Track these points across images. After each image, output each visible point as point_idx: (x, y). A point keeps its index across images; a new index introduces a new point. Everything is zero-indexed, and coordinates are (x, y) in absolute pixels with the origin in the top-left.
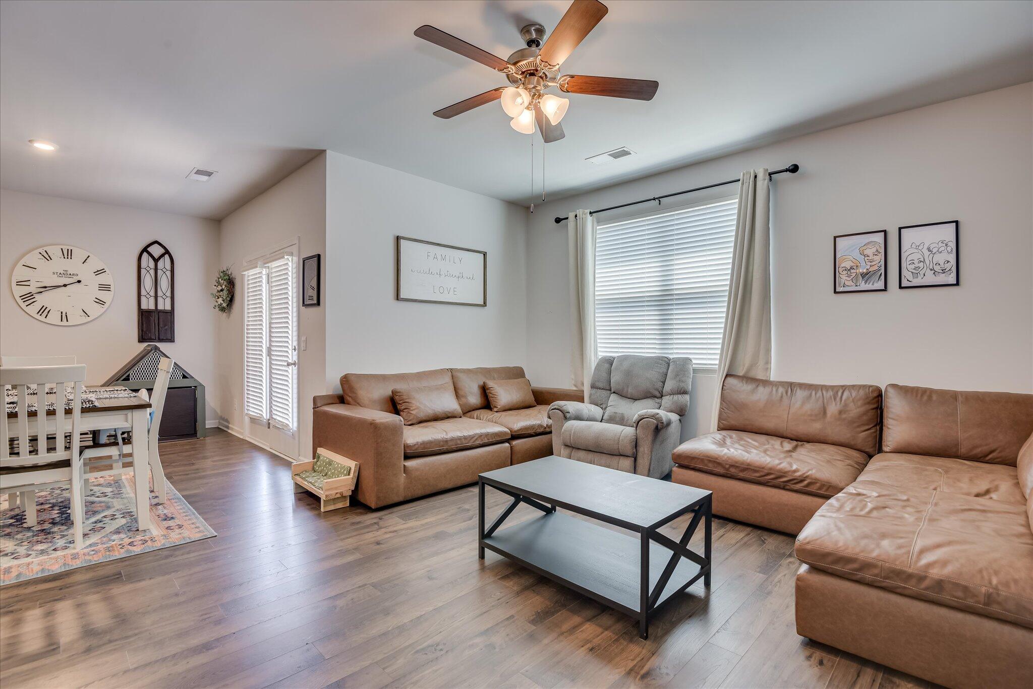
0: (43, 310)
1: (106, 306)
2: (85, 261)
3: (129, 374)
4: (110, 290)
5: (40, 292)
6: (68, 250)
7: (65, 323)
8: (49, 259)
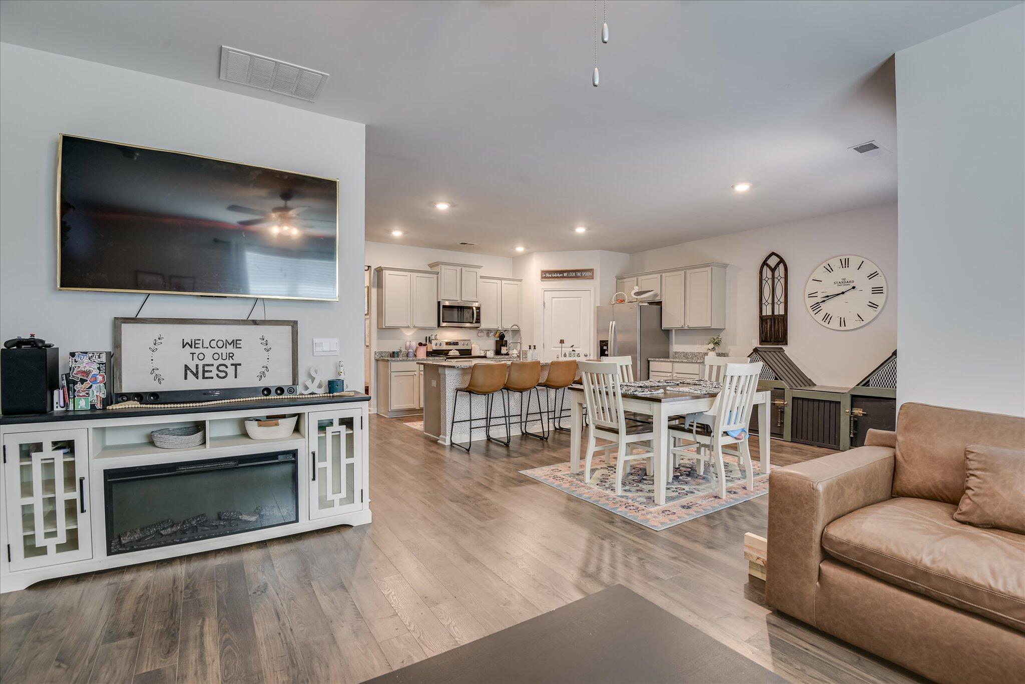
0: (827, 317)
1: (879, 309)
2: (859, 267)
3: (869, 380)
4: (882, 293)
5: (824, 301)
6: (845, 259)
7: (843, 328)
8: (831, 271)
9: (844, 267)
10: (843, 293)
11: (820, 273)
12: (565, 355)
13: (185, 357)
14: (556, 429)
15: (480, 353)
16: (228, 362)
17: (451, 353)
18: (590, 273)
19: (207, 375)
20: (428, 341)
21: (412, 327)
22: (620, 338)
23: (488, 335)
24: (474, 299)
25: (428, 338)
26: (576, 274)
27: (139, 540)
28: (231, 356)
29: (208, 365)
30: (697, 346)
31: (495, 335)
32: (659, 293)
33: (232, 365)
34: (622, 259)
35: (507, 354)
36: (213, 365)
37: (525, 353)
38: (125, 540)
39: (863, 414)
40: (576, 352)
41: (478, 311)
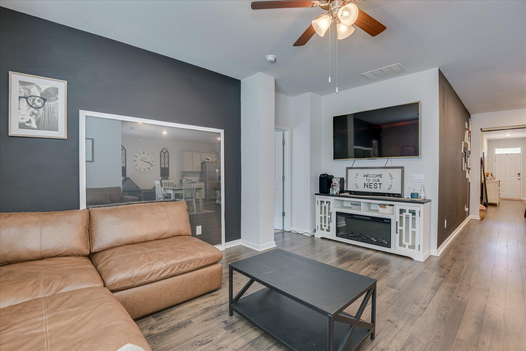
7: (145, 172)
13: (364, 180)
16: (378, 183)
19: (371, 187)
27: (343, 235)
28: (378, 180)
29: (371, 183)
33: (379, 184)
36: (373, 183)
38: (340, 233)
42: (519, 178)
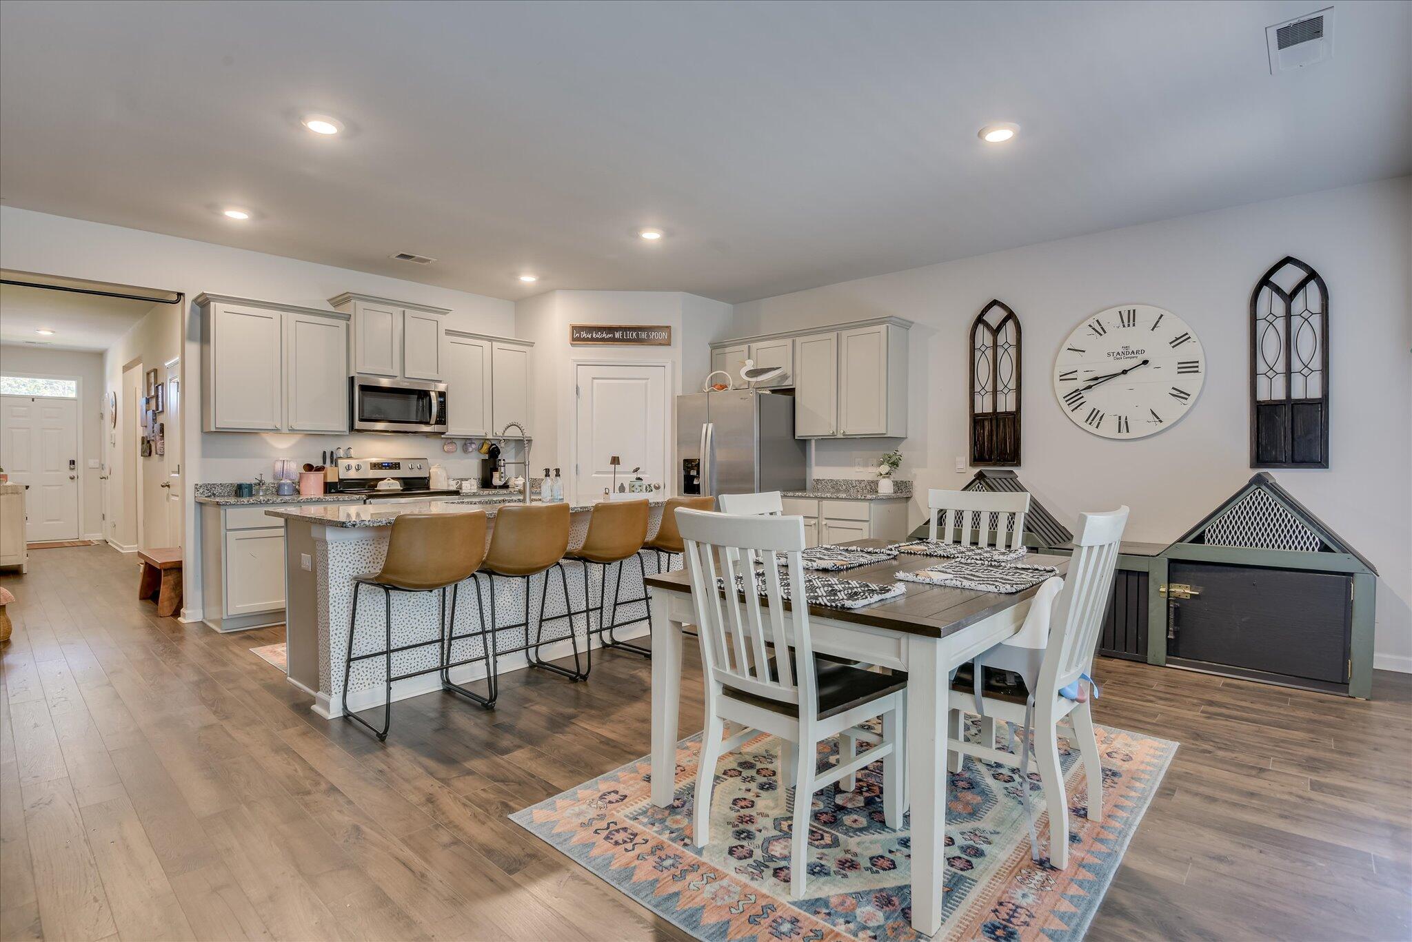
0: (1095, 416)
1: (1191, 400)
2: (1155, 326)
3: (1205, 530)
4: (1197, 371)
5: (1090, 387)
6: (1129, 311)
7: (1124, 435)
8: (1102, 333)
9: (1126, 325)
10: (1125, 372)
11: (1082, 337)
12: (622, 489)
14: (605, 646)
15: (449, 485)
17: (382, 486)
18: (664, 335)
20: (328, 460)
21: (285, 430)
22: (721, 456)
23: (465, 450)
24: (434, 376)
25: (328, 456)
26: (637, 335)
30: (857, 469)
31: (479, 450)
32: (790, 373)
34: (720, 311)
35: (505, 486)
37: (535, 484)
39: (1191, 594)
40: (645, 483)
41: (442, 400)
42: (73, 473)
